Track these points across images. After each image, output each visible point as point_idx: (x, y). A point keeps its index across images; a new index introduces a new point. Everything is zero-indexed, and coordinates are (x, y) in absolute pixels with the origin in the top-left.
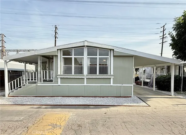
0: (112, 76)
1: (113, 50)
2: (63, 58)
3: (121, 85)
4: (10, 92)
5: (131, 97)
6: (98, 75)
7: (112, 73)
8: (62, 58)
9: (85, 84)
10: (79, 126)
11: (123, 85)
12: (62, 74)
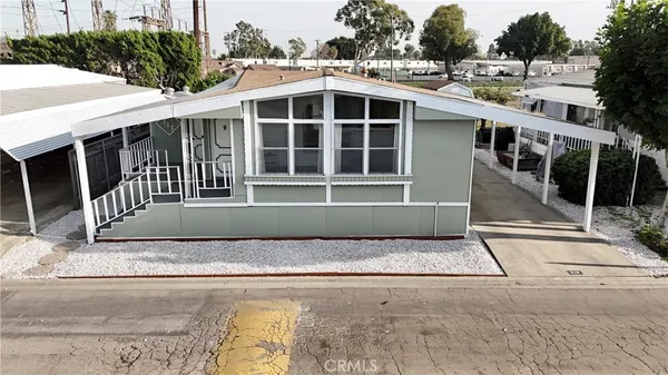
0: (408, 179)
1: (414, 103)
2: (259, 124)
3: (434, 204)
4: (101, 227)
5: (462, 237)
6: (366, 177)
7: (408, 171)
8: (256, 125)
9: (329, 203)
10: (324, 344)
11: (440, 204)
12: (257, 175)
